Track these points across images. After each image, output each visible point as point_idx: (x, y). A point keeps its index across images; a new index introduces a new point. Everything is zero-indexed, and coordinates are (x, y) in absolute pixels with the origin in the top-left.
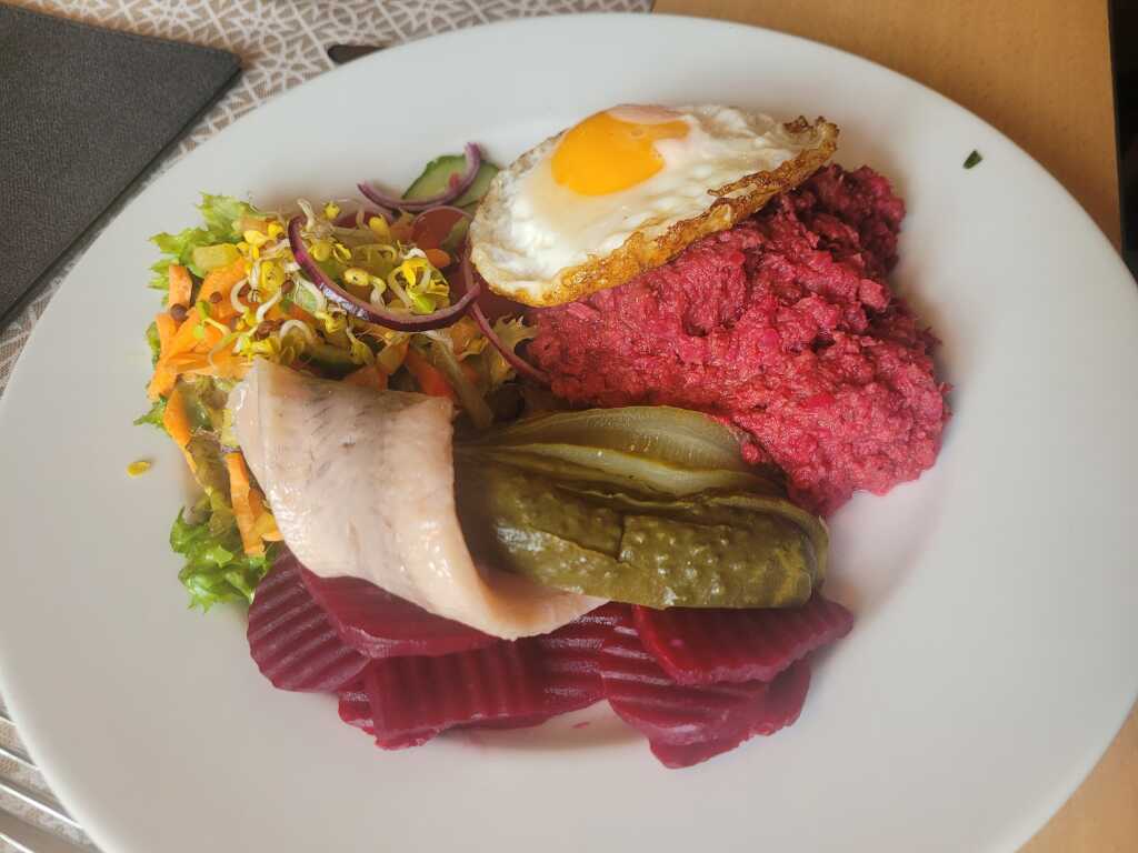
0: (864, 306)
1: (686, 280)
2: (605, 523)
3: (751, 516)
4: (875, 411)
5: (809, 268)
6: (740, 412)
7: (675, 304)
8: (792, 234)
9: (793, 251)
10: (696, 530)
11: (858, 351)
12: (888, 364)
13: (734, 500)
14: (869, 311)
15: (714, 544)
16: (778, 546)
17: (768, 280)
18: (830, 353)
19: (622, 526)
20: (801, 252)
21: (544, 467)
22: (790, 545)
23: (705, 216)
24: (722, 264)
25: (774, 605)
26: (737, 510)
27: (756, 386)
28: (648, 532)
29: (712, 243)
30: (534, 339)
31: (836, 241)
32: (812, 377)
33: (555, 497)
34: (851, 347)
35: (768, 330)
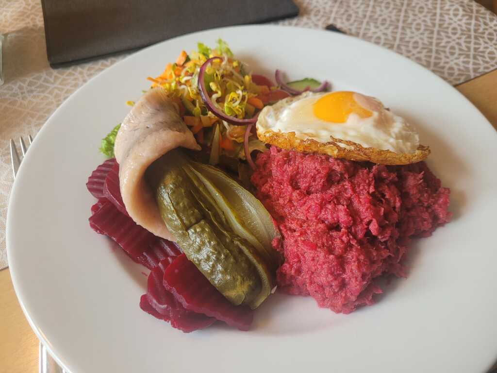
0: (368, 229)
1: (302, 164)
2: (193, 214)
3: (244, 258)
4: (325, 266)
5: (359, 198)
6: (285, 227)
7: (291, 168)
8: (365, 181)
9: (359, 187)
10: (218, 244)
11: (346, 242)
12: (351, 256)
13: (244, 248)
14: (368, 233)
15: (219, 254)
16: (241, 277)
17: (339, 189)
18: (334, 234)
19: (198, 222)
20: (362, 190)
21: (196, 183)
22: (247, 280)
23: (324, 145)
24: (318, 167)
25: (224, 294)
26: (241, 252)
27: (298, 223)
28: (203, 231)
29: (323, 158)
30: (263, 153)
31: (386, 200)
32: (317, 235)
33: (185, 192)
34: (344, 238)
35: (317, 205)
